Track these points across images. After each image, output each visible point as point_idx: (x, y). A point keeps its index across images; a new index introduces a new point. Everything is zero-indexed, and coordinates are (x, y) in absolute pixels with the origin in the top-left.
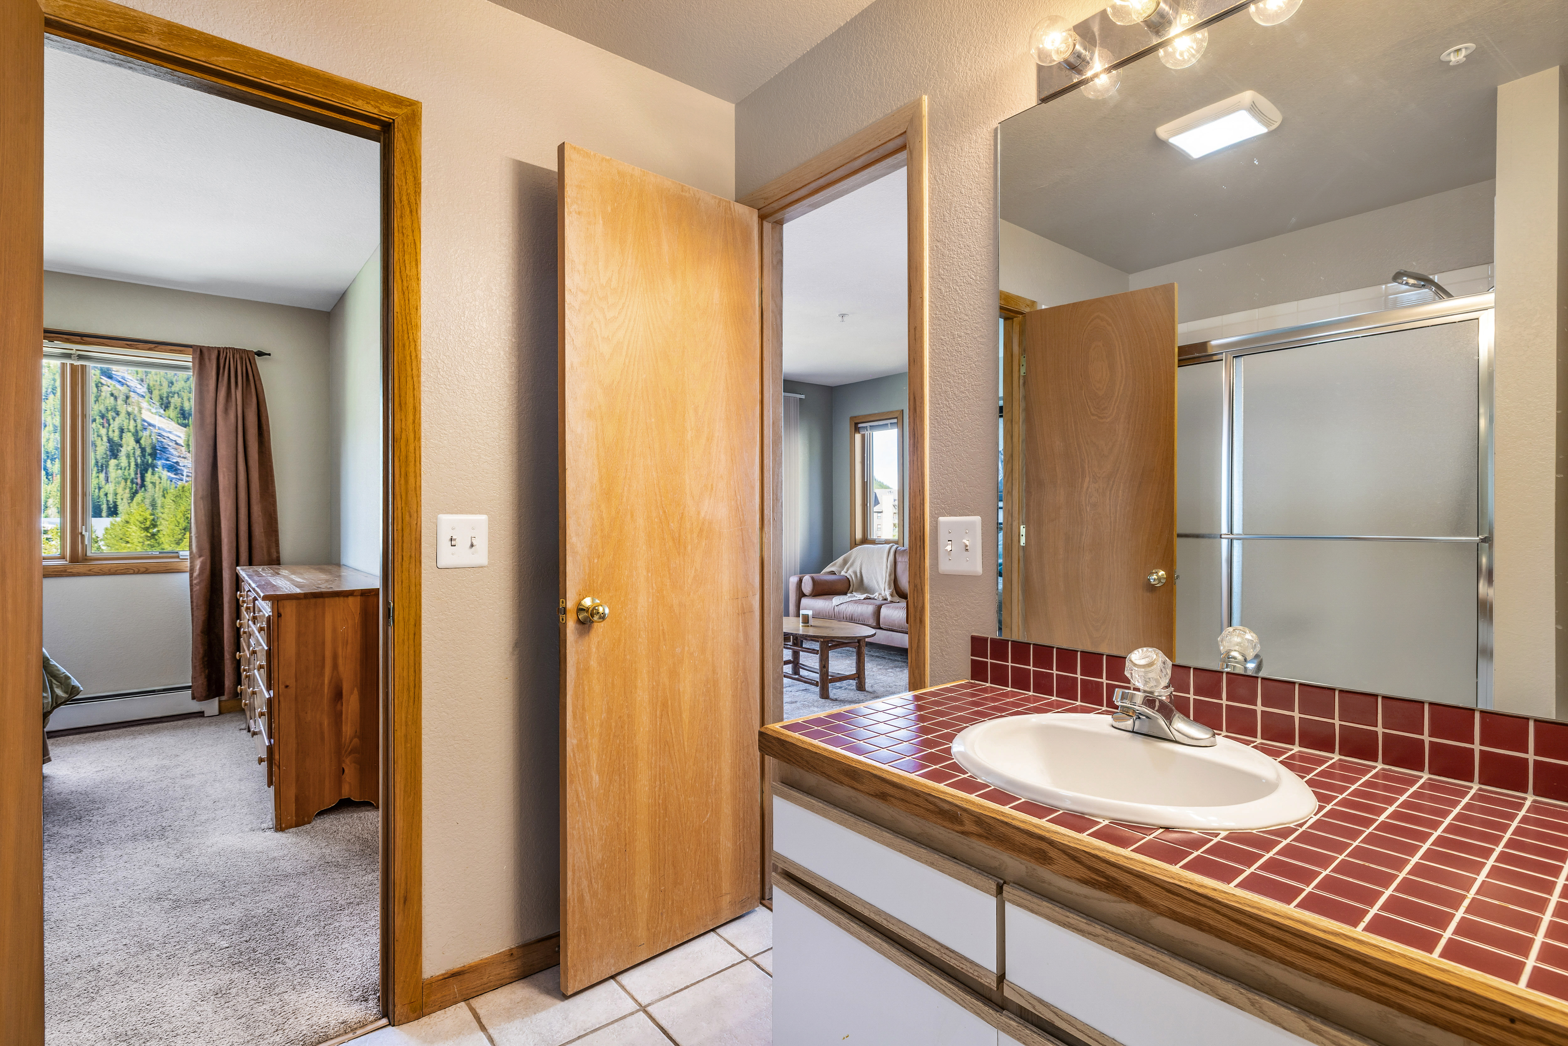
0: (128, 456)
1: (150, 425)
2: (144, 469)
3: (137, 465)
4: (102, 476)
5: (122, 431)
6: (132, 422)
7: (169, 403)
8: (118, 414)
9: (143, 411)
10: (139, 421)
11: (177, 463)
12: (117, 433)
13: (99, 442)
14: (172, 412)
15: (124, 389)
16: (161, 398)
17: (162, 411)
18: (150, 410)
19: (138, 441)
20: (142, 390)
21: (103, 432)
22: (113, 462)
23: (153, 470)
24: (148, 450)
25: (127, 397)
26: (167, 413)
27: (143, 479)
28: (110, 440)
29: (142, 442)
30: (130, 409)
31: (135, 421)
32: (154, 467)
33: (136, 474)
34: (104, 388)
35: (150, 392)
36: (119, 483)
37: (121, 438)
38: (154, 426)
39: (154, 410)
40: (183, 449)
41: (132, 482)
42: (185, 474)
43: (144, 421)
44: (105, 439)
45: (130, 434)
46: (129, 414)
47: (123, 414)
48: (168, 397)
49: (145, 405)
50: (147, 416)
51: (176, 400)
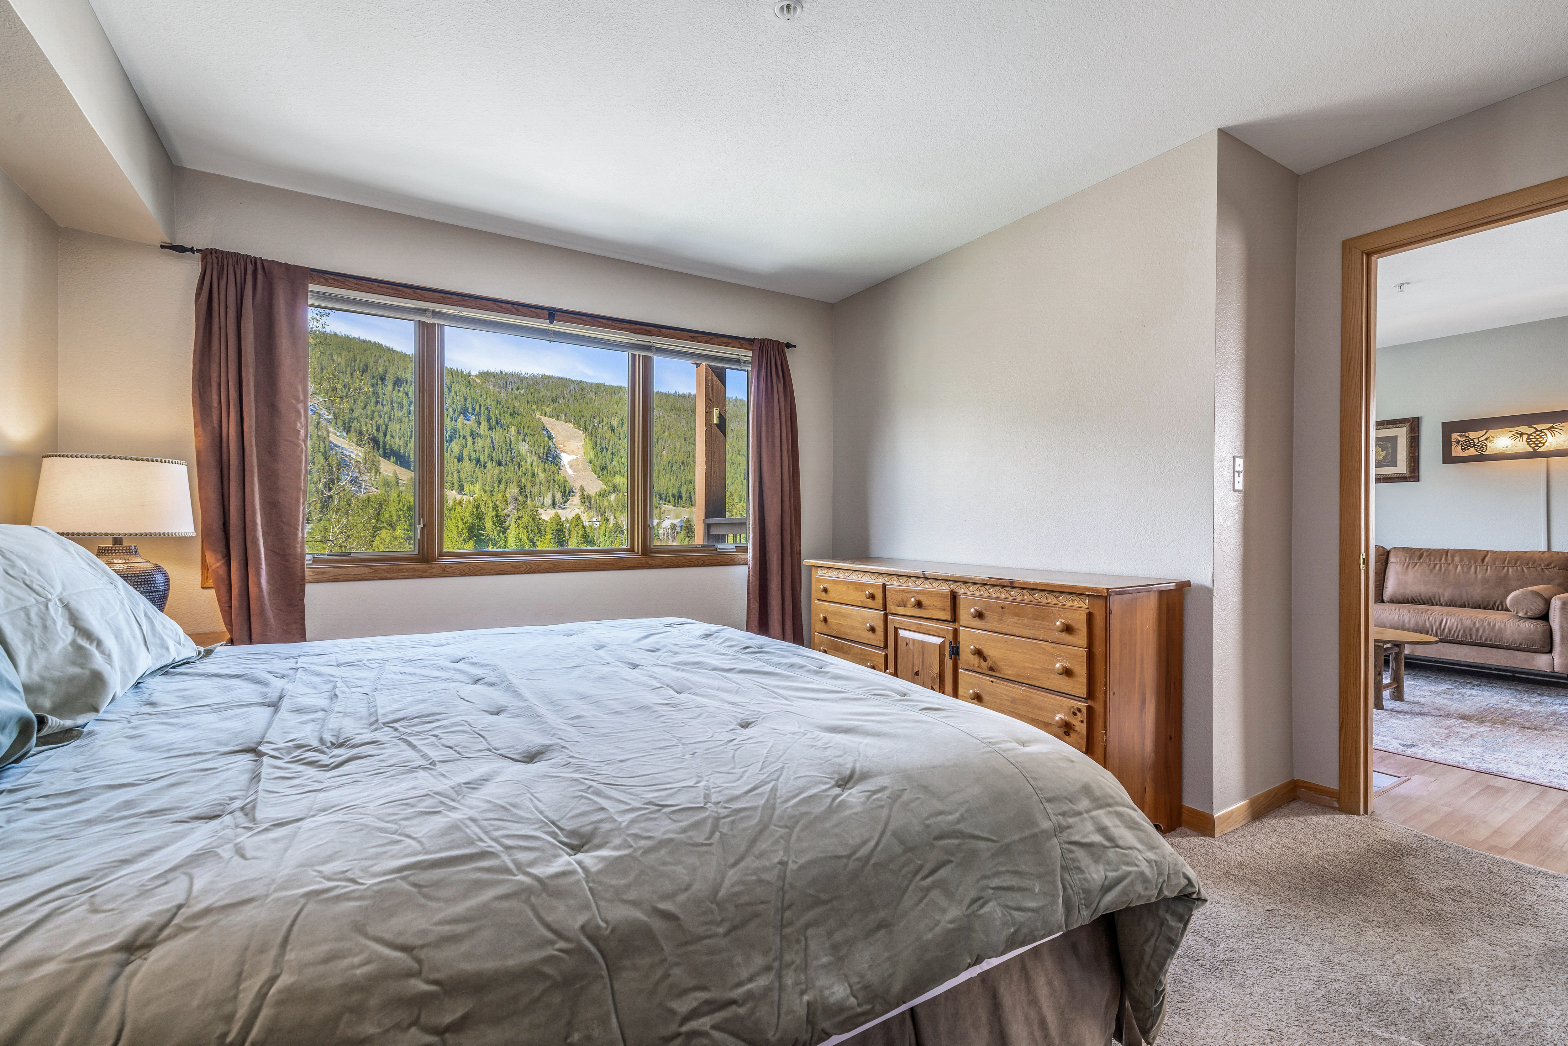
1: (336, 446)
6: (322, 443)
7: (351, 427)
9: (330, 434)
10: (327, 443)
16: (344, 424)
18: (335, 434)
25: (318, 423)
26: (349, 436)
27: (329, 493)
29: (330, 460)
30: (320, 433)
31: (324, 443)
33: (325, 487)
35: (336, 418)
36: (313, 495)
37: (312, 458)
38: (339, 447)
39: (338, 434)
40: (360, 466)
41: (322, 494)
42: (363, 487)
43: (331, 442)
45: (320, 454)
46: (319, 436)
47: (314, 438)
48: (349, 423)
49: (331, 429)
50: (332, 438)
51: (355, 425)
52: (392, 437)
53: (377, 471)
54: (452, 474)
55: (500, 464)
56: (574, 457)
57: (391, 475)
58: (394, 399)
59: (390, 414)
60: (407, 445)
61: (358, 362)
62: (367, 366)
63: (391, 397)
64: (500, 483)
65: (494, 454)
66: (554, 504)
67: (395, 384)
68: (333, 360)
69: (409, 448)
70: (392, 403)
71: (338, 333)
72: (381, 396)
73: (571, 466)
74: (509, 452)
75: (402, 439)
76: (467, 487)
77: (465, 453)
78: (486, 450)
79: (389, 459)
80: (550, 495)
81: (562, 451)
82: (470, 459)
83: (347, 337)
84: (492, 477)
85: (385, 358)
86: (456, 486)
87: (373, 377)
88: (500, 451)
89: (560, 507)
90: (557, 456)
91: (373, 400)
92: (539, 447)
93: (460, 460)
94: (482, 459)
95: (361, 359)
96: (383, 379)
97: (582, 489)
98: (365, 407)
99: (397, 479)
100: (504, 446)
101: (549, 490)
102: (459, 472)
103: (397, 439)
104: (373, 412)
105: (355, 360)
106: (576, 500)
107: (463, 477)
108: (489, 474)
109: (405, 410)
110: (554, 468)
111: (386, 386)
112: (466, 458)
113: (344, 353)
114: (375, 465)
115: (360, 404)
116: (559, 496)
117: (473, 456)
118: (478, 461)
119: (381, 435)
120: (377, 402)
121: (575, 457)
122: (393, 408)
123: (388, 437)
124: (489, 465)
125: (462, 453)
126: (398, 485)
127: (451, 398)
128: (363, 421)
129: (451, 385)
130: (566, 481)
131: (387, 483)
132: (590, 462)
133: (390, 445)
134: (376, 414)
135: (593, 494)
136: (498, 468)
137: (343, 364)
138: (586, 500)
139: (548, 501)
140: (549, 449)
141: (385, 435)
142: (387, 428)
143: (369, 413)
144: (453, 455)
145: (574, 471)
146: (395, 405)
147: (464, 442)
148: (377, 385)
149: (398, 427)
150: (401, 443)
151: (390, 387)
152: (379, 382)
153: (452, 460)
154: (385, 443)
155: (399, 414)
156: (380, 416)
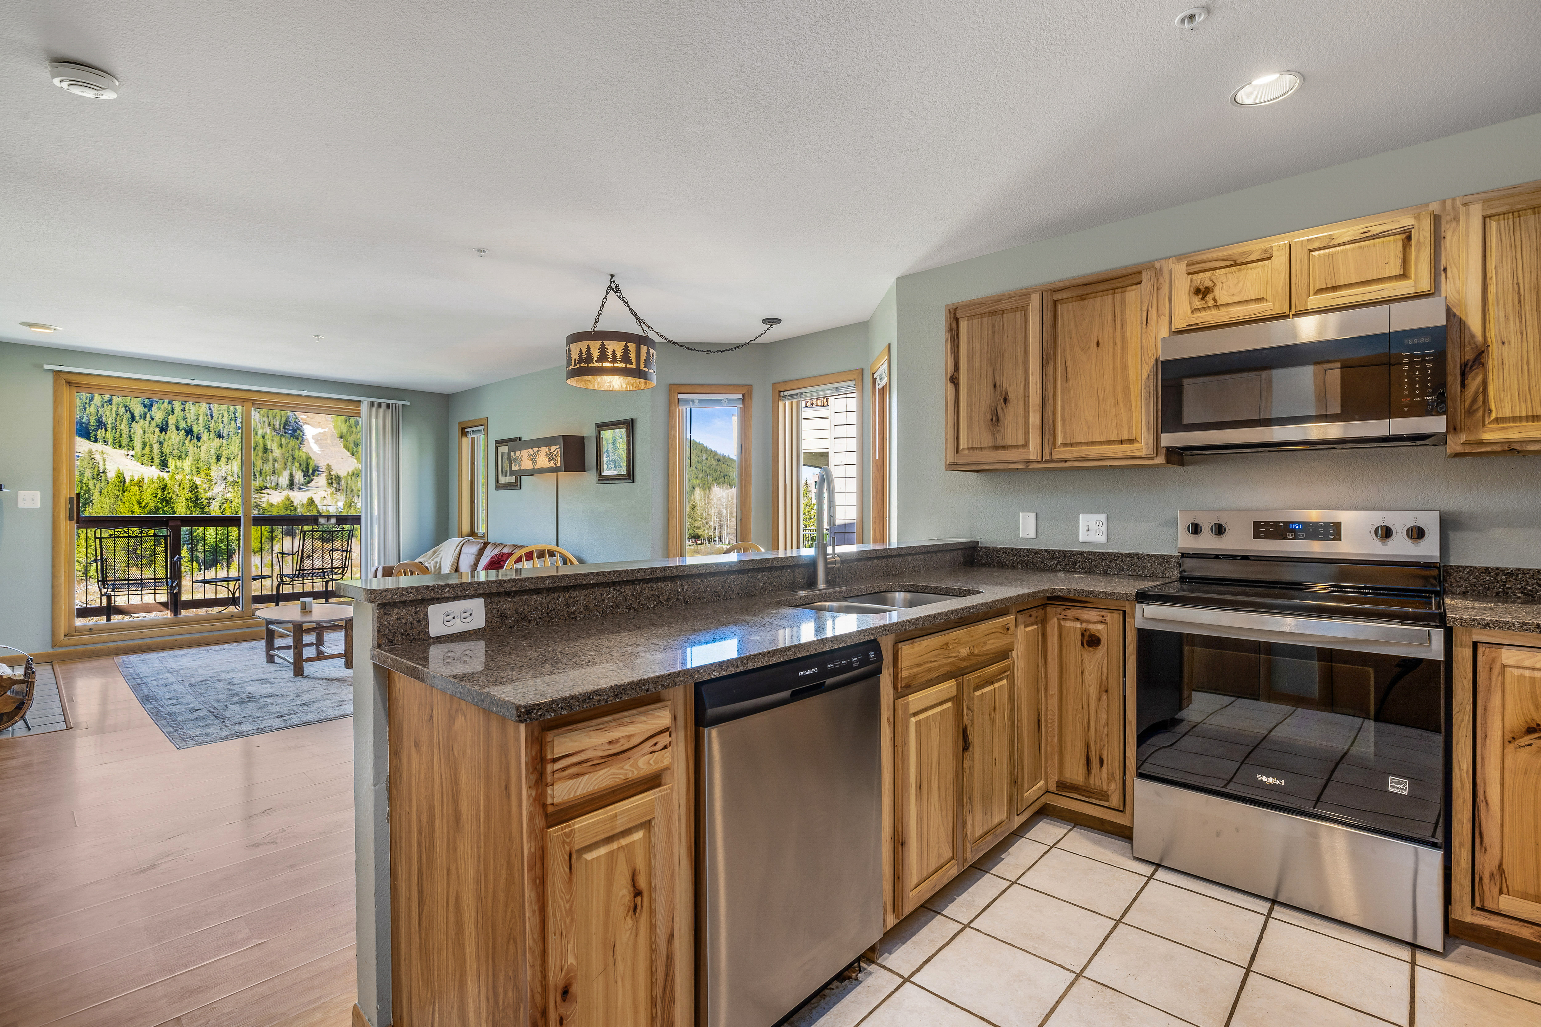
54: (151, 446)
55: (220, 436)
56: (320, 430)
60: (85, 408)
64: (218, 459)
65: (212, 424)
66: (291, 485)
73: (317, 441)
74: (233, 422)
76: (171, 463)
77: (172, 420)
78: (201, 418)
80: (286, 474)
81: (305, 423)
82: (178, 429)
84: (208, 451)
86: (157, 461)
88: (220, 421)
89: (300, 489)
90: (298, 429)
92: (274, 418)
93: (163, 429)
94: (195, 429)
97: (329, 468)
100: (226, 414)
101: (285, 468)
102: (161, 443)
106: (321, 481)
107: (167, 450)
108: (204, 448)
110: (293, 442)
112: (172, 427)
116: (299, 476)
117: (182, 424)
118: (189, 432)
121: (322, 431)
124: (205, 436)
125: (167, 422)
130: (309, 458)
132: (342, 437)
135: (343, 474)
136: (217, 440)
138: (334, 481)
139: (284, 480)
140: (287, 420)
145: (321, 447)
147: (169, 408)
153: (152, 429)
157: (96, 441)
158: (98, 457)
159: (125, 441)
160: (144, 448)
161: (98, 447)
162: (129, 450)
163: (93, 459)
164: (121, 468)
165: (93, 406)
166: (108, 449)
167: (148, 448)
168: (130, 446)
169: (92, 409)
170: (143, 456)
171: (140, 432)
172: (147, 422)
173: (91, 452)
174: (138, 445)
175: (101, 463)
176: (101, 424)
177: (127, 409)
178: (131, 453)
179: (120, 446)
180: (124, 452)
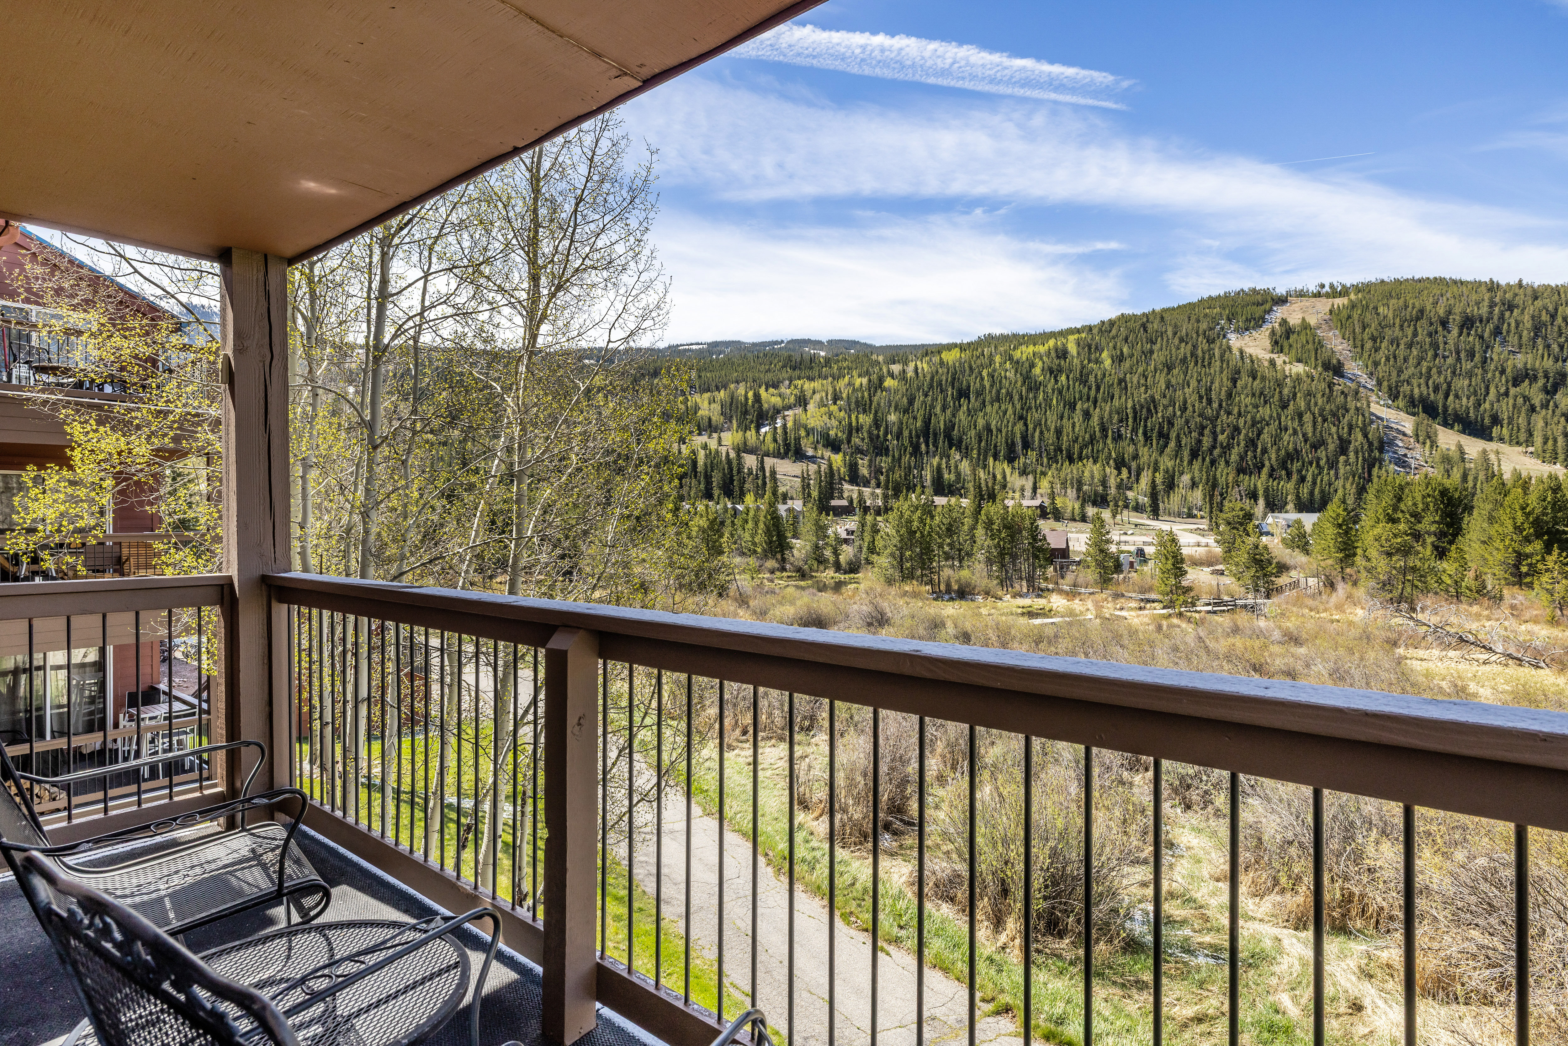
0: (1356, 453)
1: (1378, 418)
2: (1370, 464)
3: (1364, 459)
4: (1332, 472)
5: (1351, 427)
6: (1360, 417)
7: (1399, 392)
8: (1347, 411)
9: (1372, 405)
10: (1367, 415)
11: (1405, 455)
12: (1346, 430)
13: (1330, 441)
14: (1401, 403)
15: (1353, 386)
16: (1390, 389)
17: (1390, 402)
18: (1378, 403)
19: (1365, 435)
20: (1371, 383)
21: (1334, 429)
22: (1342, 458)
23: (1381, 464)
24: (1376, 444)
25: (1357, 393)
26: (1396, 404)
27: (1370, 474)
28: (1340, 438)
29: (1370, 436)
30: (1359, 405)
31: (1363, 415)
32: (1381, 461)
33: (1363, 469)
34: (1336, 387)
35: (1379, 383)
36: (1348, 479)
37: (1350, 434)
38: (1382, 419)
39: (1382, 403)
40: (1412, 440)
41: (1360, 478)
42: (1412, 465)
43: (1373, 414)
44: (1335, 437)
45: (1358, 430)
46: (1357, 409)
47: (1352, 412)
48: (1397, 386)
49: (1374, 398)
50: (1375, 409)
51: (1406, 388)
52: (1457, 396)
53: (1434, 444)
54: (1555, 441)
57: (1453, 448)
58: (1462, 346)
59: (1455, 366)
61: (1409, 309)
62: (1422, 311)
63: (1457, 346)
67: (1461, 328)
68: (1378, 314)
69: (1482, 408)
70: (1458, 353)
71: (1386, 279)
72: (1441, 347)
75: (1472, 398)
79: (1452, 428)
83: (1397, 281)
85: (1449, 295)
87: (1431, 324)
91: (1430, 354)
95: (1414, 304)
96: (1444, 323)
98: (1419, 364)
99: (1462, 453)
103: (1464, 400)
104: (1429, 369)
105: (1406, 307)
109: (1477, 358)
111: (1449, 332)
113: (1393, 302)
114: (1429, 437)
115: (1412, 361)
119: (1441, 396)
120: (1436, 355)
122: (1459, 359)
123: (1451, 398)
126: (1463, 460)
127: (1556, 329)
128: (1415, 382)
129: (1556, 310)
131: (1446, 459)
133: (1454, 408)
134: (1434, 370)
137: (1391, 315)
141: (1447, 396)
142: (1449, 386)
143: (1424, 371)
144: (1558, 412)
146: (1463, 355)
148: (1436, 332)
149: (1467, 382)
150: (1471, 403)
151: (1455, 332)
152: (1440, 329)
154: (1445, 407)
155: (1469, 365)
156: (1440, 373)
157: (1491, 439)
158: (1492, 457)
159: (1523, 437)
160: (1545, 443)
161: (1491, 446)
162: (1527, 446)
163: (1487, 460)
164: (1517, 467)
165: (1487, 402)
166: (1504, 448)
167: (1550, 442)
168: (1529, 441)
169: (1487, 405)
170: (1544, 451)
171: (1541, 424)
172: (1550, 412)
173: (1484, 452)
174: (1538, 440)
175: (1496, 463)
176: (1496, 420)
177: (1526, 399)
178: (1531, 449)
179: (1517, 443)
180: (1520, 449)
